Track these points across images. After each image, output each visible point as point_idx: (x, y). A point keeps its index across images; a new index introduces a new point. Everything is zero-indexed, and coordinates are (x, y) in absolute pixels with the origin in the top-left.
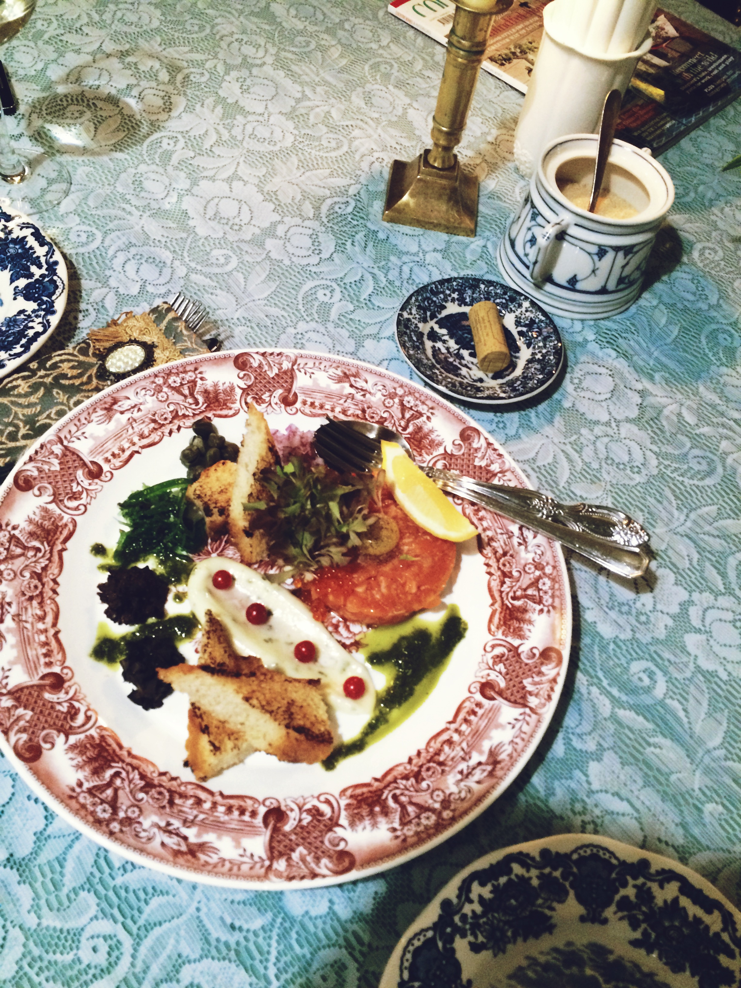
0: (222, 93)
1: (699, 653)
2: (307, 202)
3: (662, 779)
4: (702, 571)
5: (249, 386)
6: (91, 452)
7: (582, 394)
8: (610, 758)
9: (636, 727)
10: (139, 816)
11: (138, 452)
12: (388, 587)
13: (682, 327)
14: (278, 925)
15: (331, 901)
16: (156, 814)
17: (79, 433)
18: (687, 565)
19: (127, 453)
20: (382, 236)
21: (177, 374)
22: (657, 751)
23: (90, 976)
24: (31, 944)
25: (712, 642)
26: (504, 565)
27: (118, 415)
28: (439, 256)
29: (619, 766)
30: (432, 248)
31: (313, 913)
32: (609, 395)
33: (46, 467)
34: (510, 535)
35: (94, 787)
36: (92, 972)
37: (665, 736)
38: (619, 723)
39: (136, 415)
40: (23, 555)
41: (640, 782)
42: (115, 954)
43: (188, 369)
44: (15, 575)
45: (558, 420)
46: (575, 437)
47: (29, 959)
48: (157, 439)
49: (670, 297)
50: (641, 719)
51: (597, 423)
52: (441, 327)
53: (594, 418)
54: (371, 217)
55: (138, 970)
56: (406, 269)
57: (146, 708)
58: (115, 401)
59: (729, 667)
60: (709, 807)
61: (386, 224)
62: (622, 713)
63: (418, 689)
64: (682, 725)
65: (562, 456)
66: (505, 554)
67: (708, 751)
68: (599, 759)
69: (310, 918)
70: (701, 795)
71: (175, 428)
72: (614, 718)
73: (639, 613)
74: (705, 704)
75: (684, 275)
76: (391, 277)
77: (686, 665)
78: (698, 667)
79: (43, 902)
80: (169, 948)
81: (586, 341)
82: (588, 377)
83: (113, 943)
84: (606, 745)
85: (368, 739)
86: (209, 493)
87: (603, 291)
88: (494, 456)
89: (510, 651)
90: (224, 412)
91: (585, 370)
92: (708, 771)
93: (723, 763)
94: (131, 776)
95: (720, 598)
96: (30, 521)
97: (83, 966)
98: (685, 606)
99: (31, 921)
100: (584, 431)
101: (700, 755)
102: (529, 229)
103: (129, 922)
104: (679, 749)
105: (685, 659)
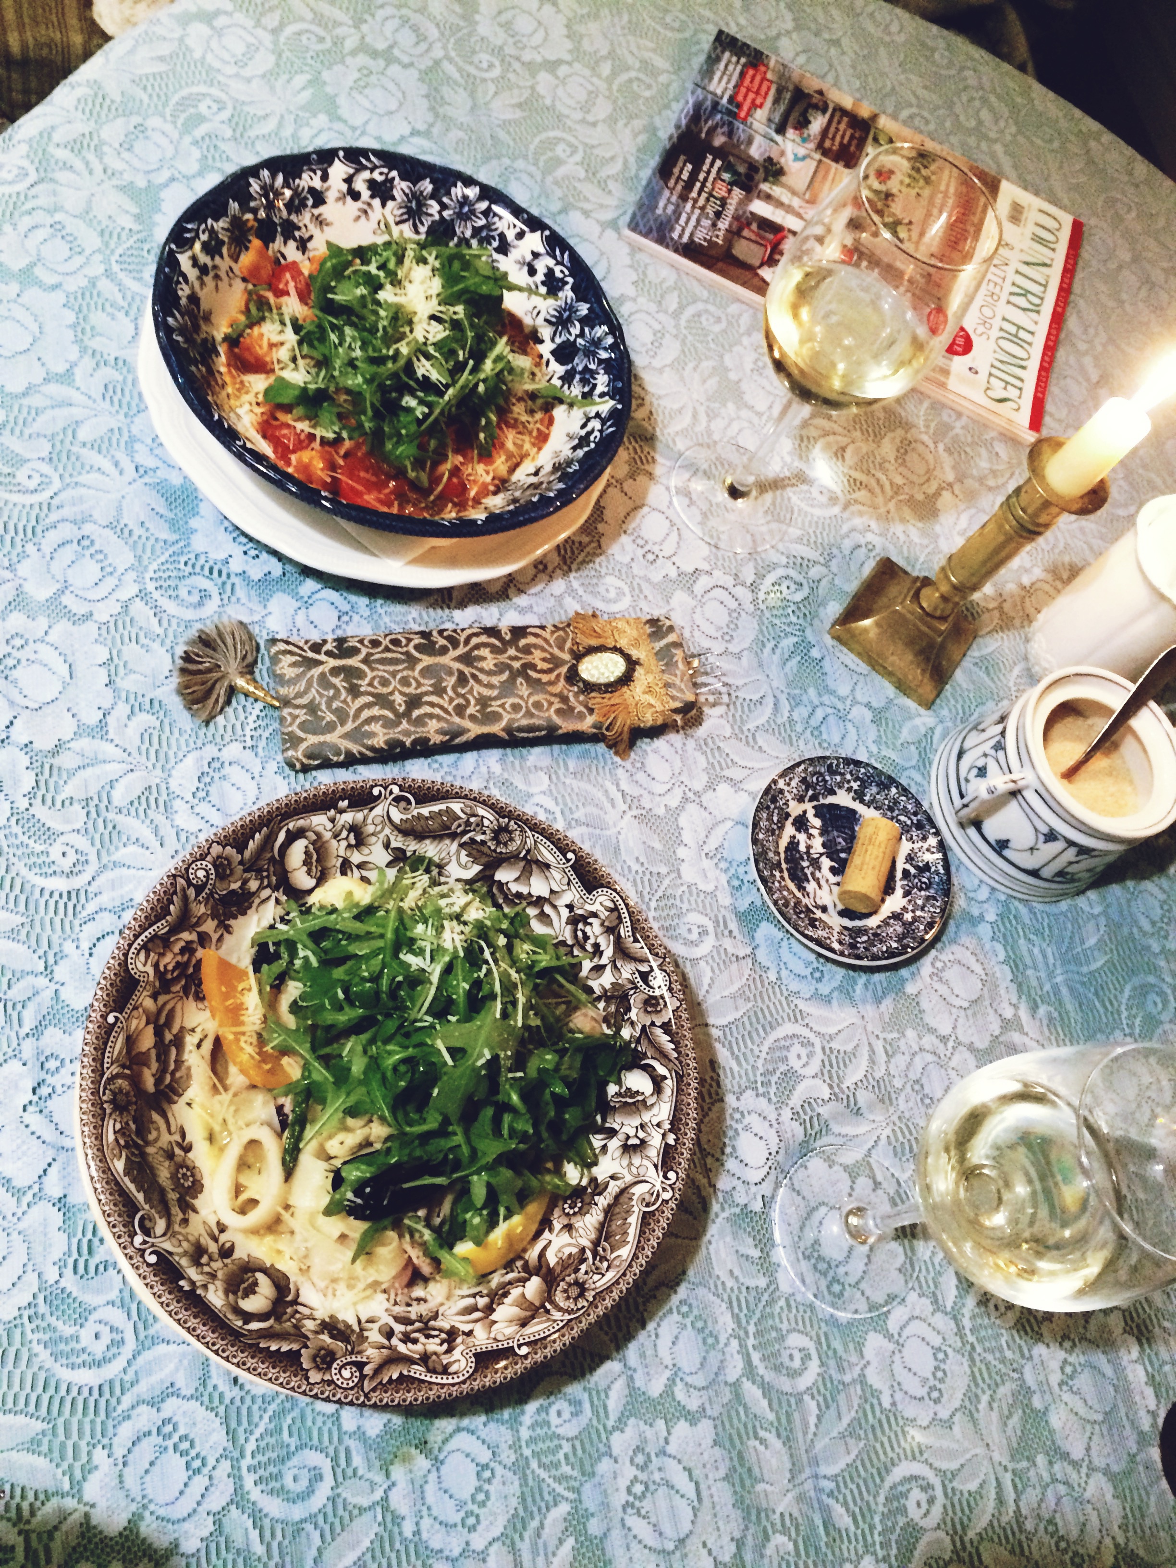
0: (728, 360)
1: (874, 1364)
2: (751, 564)
3: (748, 1483)
4: (940, 1274)
7: (937, 986)
8: (705, 1428)
9: (754, 1410)
13: (1110, 961)
20: (815, 653)
22: (761, 1448)
23: (79, 1361)
24: (40, 1299)
25: (897, 1357)
28: (868, 715)
29: (710, 1442)
30: (865, 700)
32: (966, 1004)
36: (84, 1357)
37: (779, 1436)
38: (738, 1396)
41: (722, 1473)
42: (114, 1350)
45: (888, 1004)
46: (895, 1035)
47: (31, 1312)
49: (1121, 912)
50: (765, 1403)
51: (932, 1030)
52: (816, 816)
53: (933, 1023)
54: (816, 622)
55: (127, 1378)
56: (820, 714)
59: (898, 1396)
60: (779, 1539)
61: (829, 641)
62: (747, 1385)
64: (805, 1433)
65: (864, 1051)
67: (816, 1476)
68: (693, 1422)
70: (778, 1522)
72: (736, 1386)
73: (835, 1280)
74: (846, 1421)
75: (1156, 890)
76: (796, 716)
77: (851, 1365)
78: (862, 1377)
79: (70, 1262)
80: (167, 1371)
81: (982, 917)
82: (956, 967)
83: (118, 1337)
84: (709, 1412)
87: (1033, 873)
91: (958, 956)
92: (801, 1498)
93: (824, 1497)
95: (939, 1315)
97: (78, 1347)
99: (52, 1275)
100: (910, 1033)
101: (803, 1476)
102: (986, 755)
103: (140, 1325)
104: (786, 1458)
105: (854, 1359)
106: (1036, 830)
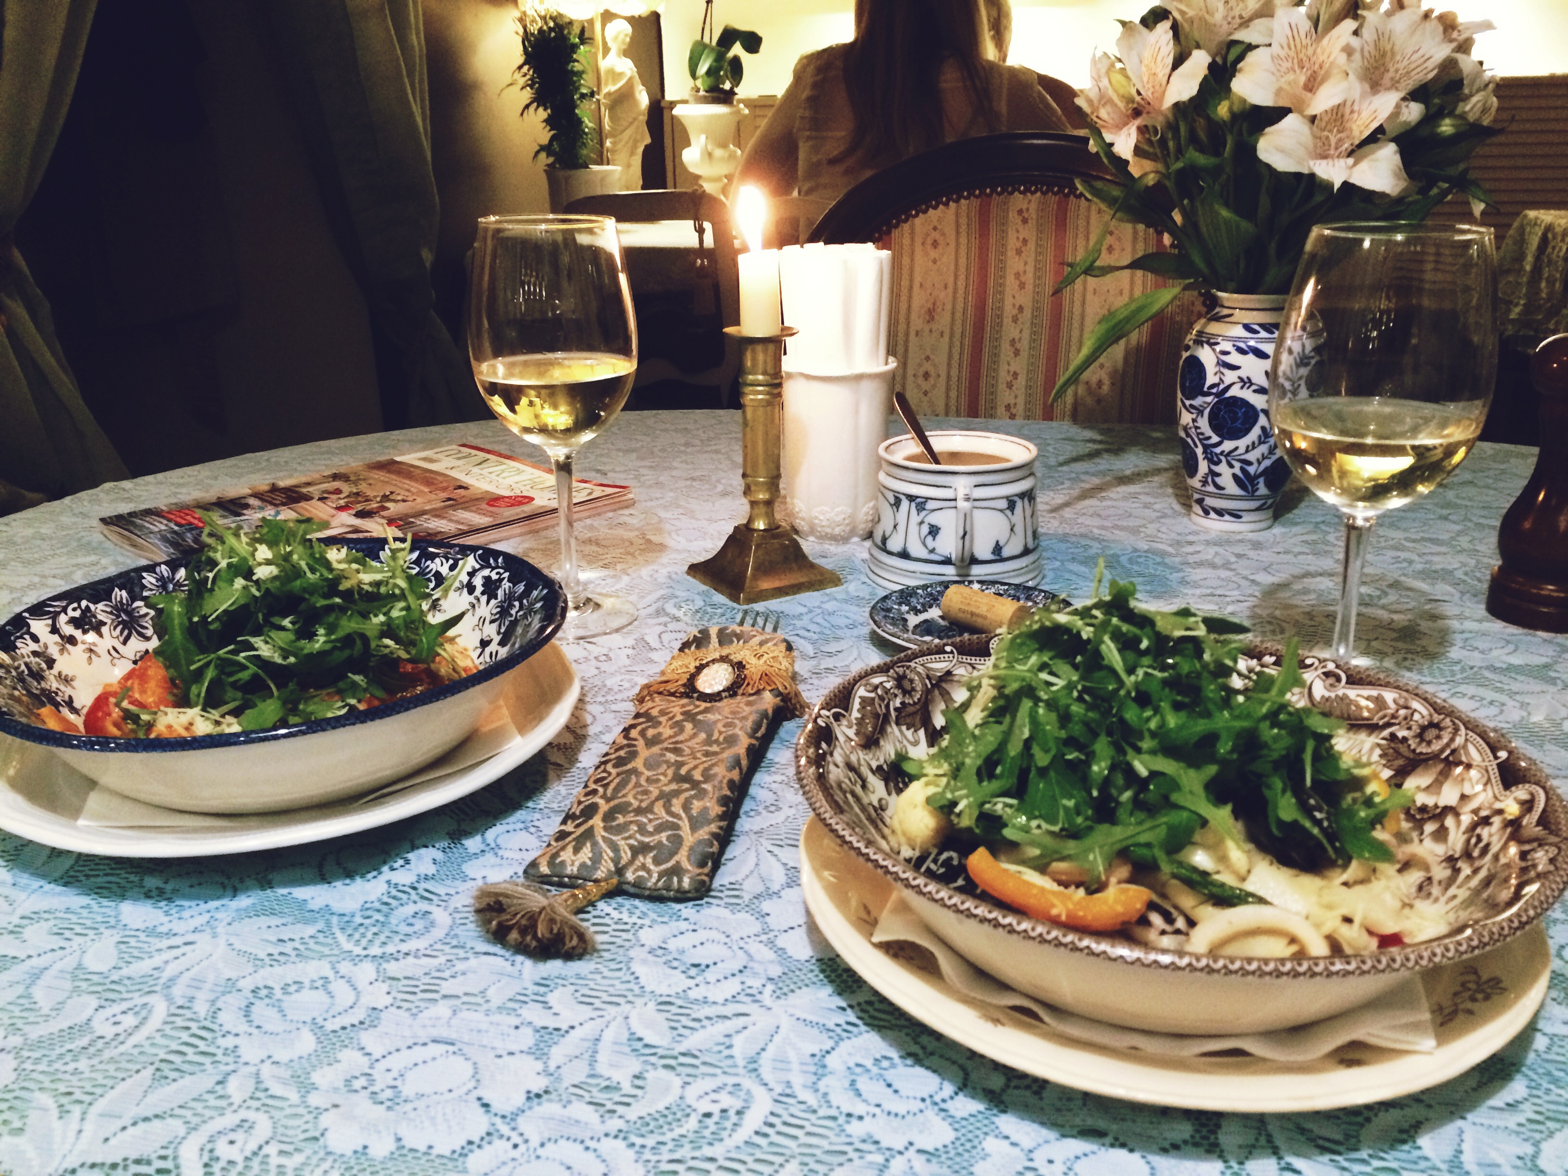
87: (1025, 552)
102: (921, 523)
106: (1001, 511)
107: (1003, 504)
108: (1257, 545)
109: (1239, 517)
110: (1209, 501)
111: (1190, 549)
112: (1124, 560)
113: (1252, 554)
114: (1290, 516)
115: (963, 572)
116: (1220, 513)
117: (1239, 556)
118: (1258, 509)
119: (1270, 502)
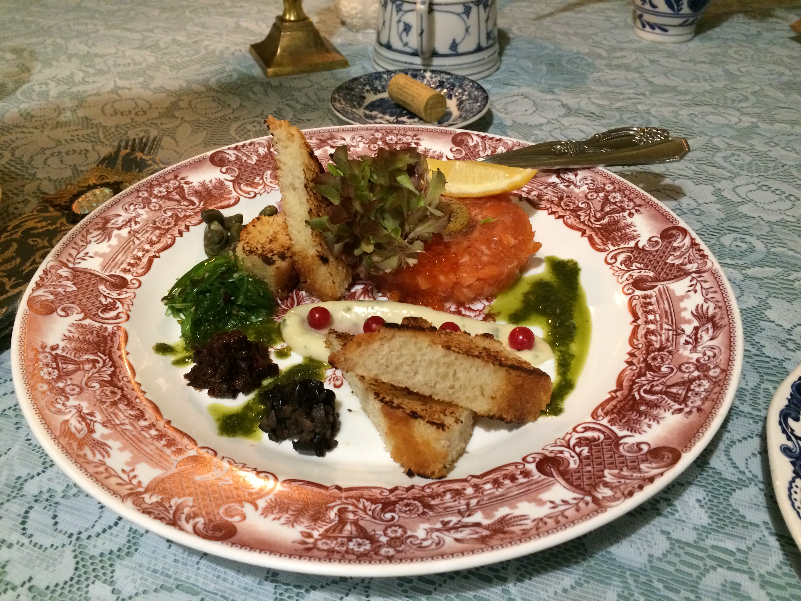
5: (237, 177)
6: (104, 268)
8: (775, 302)
9: (770, 275)
10: (405, 532)
11: (155, 257)
12: (489, 248)
14: (633, 585)
15: (663, 532)
16: (423, 522)
17: (81, 254)
18: (692, 173)
19: (145, 260)
21: (160, 185)
25: (760, 205)
26: (568, 205)
27: (116, 232)
29: (788, 304)
31: (658, 553)
32: (534, 109)
33: (61, 290)
34: (555, 185)
35: (327, 531)
37: (797, 271)
38: (755, 278)
39: (134, 227)
40: (78, 369)
43: (168, 178)
44: (82, 389)
48: (170, 241)
50: (766, 269)
51: (541, 125)
52: (371, 111)
57: (321, 454)
58: (107, 221)
59: (789, 213)
62: (750, 272)
63: (576, 321)
66: (561, 199)
68: (768, 307)
69: (659, 559)
71: (183, 228)
77: (759, 224)
78: (768, 222)
84: (763, 296)
85: (569, 377)
86: (259, 246)
87: (479, 49)
88: (494, 143)
89: (632, 252)
90: (225, 203)
91: (503, 103)
94: (361, 506)
95: (735, 180)
96: (69, 339)
98: (717, 193)
102: (399, 21)
105: (754, 221)
106: (458, 14)
107: (460, 9)
108: (671, 54)
109: (666, 31)
110: (647, 17)
111: (619, 54)
112: (564, 61)
113: (663, 61)
114: (710, 32)
115: (426, 62)
116: (653, 26)
117: (652, 62)
118: (681, 25)
119: (691, 20)
